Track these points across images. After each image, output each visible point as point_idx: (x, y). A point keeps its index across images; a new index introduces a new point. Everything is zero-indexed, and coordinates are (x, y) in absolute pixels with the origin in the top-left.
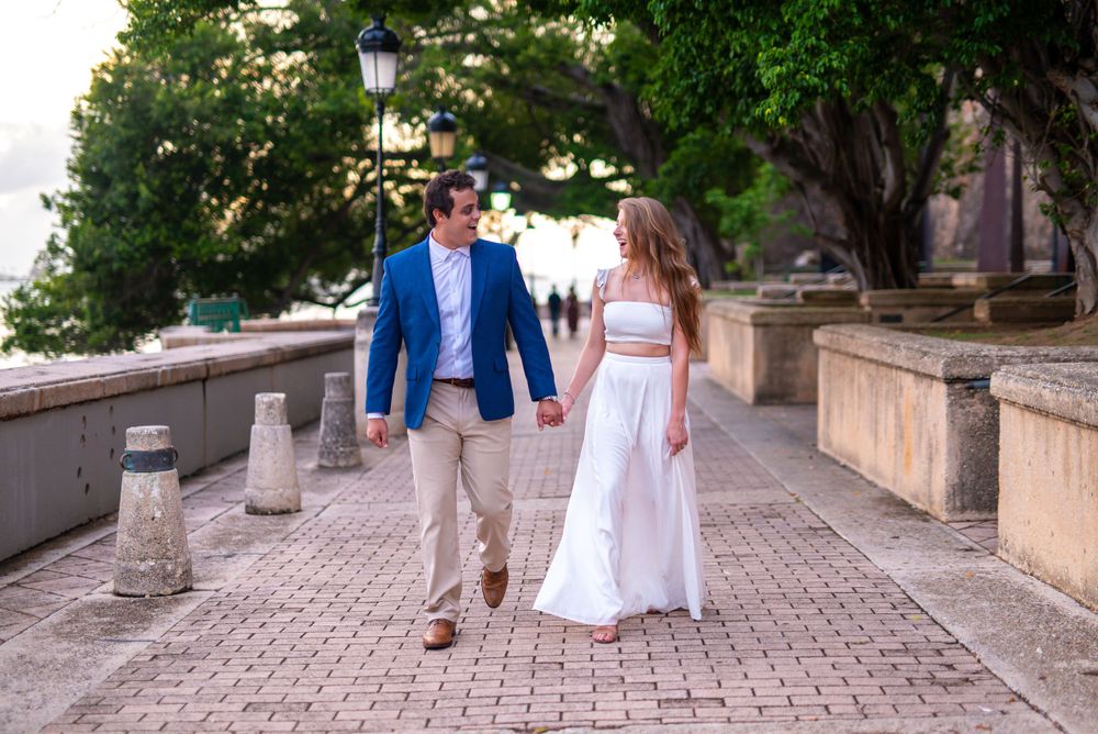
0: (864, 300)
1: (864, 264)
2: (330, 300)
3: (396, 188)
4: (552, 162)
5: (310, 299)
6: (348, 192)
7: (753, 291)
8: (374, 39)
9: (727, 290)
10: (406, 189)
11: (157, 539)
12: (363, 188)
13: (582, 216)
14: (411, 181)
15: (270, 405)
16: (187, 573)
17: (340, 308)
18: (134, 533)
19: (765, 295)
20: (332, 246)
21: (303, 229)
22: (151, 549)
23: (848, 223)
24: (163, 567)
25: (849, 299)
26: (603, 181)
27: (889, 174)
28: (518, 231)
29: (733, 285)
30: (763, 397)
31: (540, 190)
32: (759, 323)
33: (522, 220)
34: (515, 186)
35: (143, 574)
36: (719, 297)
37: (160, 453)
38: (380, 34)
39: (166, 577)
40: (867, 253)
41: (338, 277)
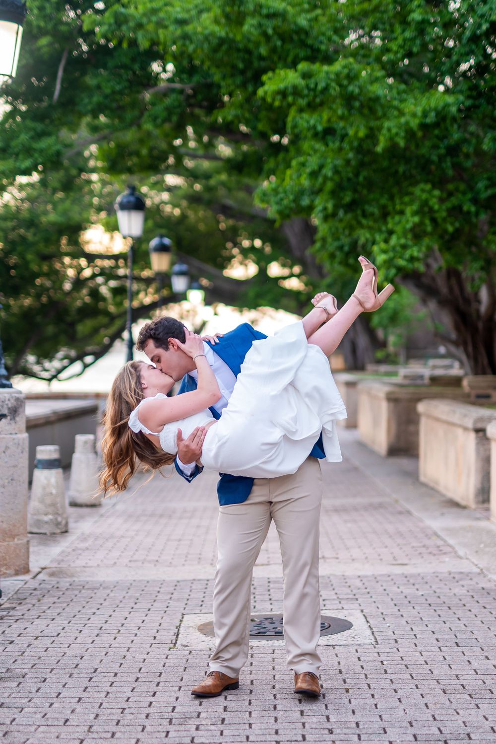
0: (465, 383)
1: (468, 356)
2: (46, 375)
3: (106, 283)
4: (235, 262)
5: (28, 373)
6: (67, 286)
7: (395, 374)
8: (129, 202)
9: (376, 373)
10: (113, 283)
11: (53, 505)
12: (79, 283)
13: (260, 308)
14: (117, 278)
15: (86, 442)
16: (67, 524)
17: (54, 382)
18: (42, 501)
19: (406, 377)
20: (50, 330)
21: (27, 315)
22: (50, 510)
23: (457, 328)
24: (56, 519)
25: (456, 382)
26: (277, 279)
27: (484, 294)
28: (205, 320)
29: (383, 368)
30: (394, 451)
31: (226, 286)
32: (392, 399)
33: (209, 309)
34: (205, 282)
35: (46, 523)
36: (371, 377)
37: (55, 460)
38: (132, 199)
39: (58, 524)
40: (470, 349)
41: (50, 356)
